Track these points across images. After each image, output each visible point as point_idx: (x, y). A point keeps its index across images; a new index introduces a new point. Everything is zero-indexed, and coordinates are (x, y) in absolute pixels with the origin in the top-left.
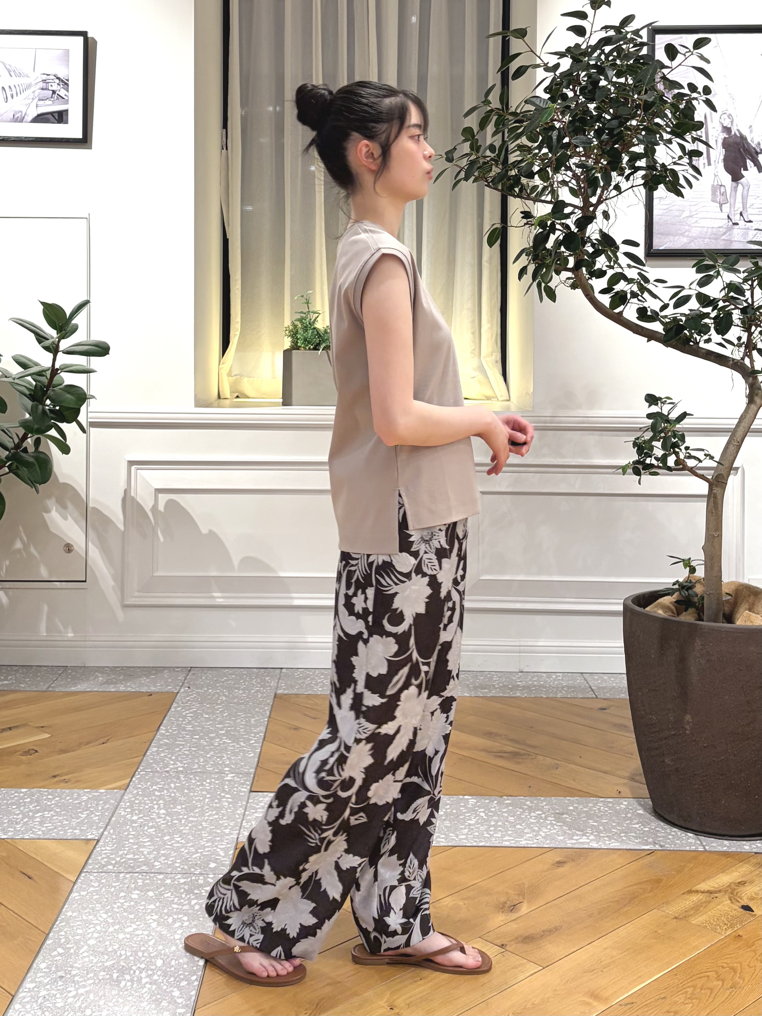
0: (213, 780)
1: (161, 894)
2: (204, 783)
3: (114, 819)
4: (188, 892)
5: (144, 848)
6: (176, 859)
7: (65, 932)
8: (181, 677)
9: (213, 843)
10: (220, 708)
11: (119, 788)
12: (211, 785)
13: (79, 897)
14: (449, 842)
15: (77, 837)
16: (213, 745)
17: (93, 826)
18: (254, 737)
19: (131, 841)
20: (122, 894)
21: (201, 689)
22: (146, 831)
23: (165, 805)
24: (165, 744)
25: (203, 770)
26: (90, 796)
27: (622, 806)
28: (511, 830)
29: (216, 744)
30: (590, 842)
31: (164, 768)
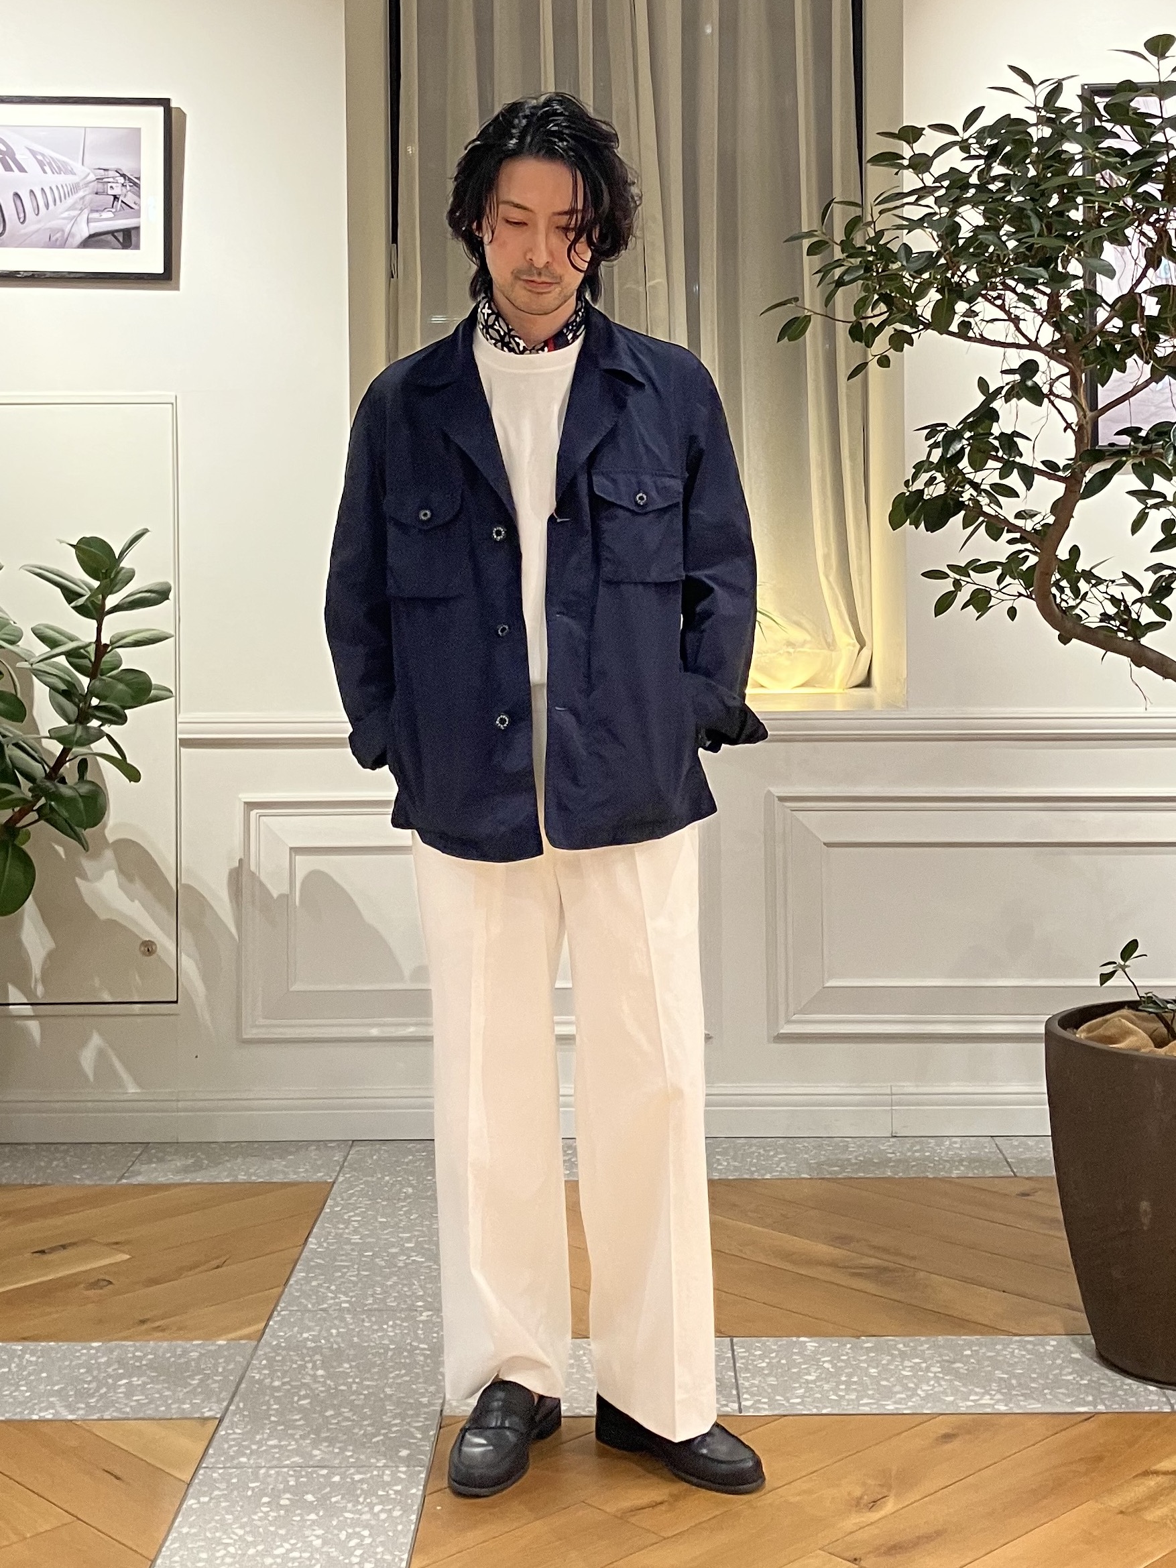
0: (398, 1322)
1: (327, 1497)
2: (385, 1326)
3: (243, 1386)
4: (367, 1494)
5: (294, 1429)
6: (346, 1445)
7: (181, 1557)
8: (338, 1158)
9: (403, 1420)
10: (403, 1206)
11: (248, 1337)
12: (395, 1329)
13: (197, 1505)
14: (775, 1409)
15: (185, 1416)
16: (396, 1266)
17: (211, 1397)
19: (273, 1419)
20: (265, 1500)
21: (373, 1176)
22: (297, 1403)
23: (323, 1361)
24: (318, 1266)
25: (382, 1306)
26: (203, 1352)
27: (1048, 1348)
28: (873, 1389)
29: (401, 1264)
30: (995, 1404)
31: (319, 1305)
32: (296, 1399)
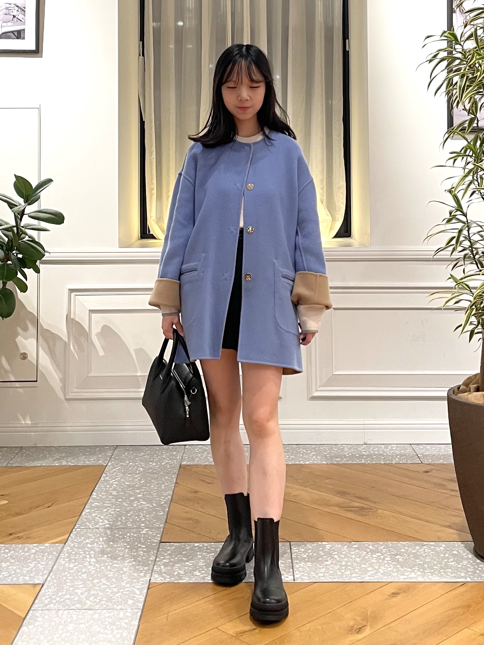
0: (132, 534)
1: (91, 626)
2: (126, 536)
3: (55, 567)
4: (111, 624)
5: (78, 589)
6: (102, 598)
8: (109, 454)
9: (131, 584)
10: (138, 477)
11: (60, 542)
12: (130, 538)
13: (28, 630)
14: (309, 580)
15: (27, 583)
16: (133, 506)
17: (39, 573)
18: (164, 499)
19: (68, 584)
20: (61, 627)
21: (125, 463)
22: (80, 576)
23: (95, 554)
24: (97, 507)
25: (124, 527)
26: (38, 549)
27: (441, 548)
28: (359, 569)
29: (135, 505)
30: (417, 577)
31: (95, 525)
32: (80, 573)
